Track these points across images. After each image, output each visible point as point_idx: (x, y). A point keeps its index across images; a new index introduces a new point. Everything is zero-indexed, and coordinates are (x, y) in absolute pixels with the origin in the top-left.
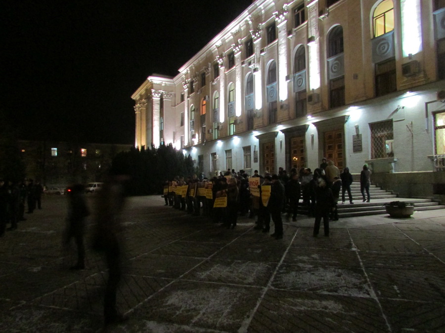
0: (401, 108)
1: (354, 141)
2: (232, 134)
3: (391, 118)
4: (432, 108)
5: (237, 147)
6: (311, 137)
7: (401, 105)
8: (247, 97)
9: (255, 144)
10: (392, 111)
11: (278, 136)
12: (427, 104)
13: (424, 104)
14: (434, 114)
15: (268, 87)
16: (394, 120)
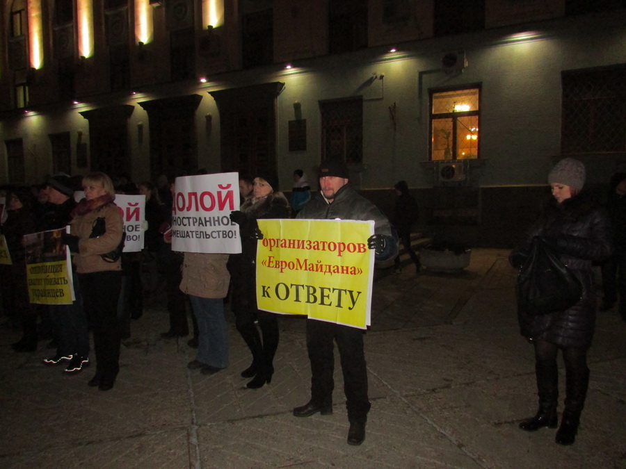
0: (378, 77)
1: (290, 132)
2: (22, 105)
3: (359, 94)
4: (430, 81)
5: (35, 135)
6: (205, 119)
7: (379, 74)
8: (56, 29)
9: (80, 130)
10: (362, 82)
11: (132, 117)
12: (421, 74)
13: (417, 75)
14: (432, 92)
15: (107, 13)
16: (365, 98)
